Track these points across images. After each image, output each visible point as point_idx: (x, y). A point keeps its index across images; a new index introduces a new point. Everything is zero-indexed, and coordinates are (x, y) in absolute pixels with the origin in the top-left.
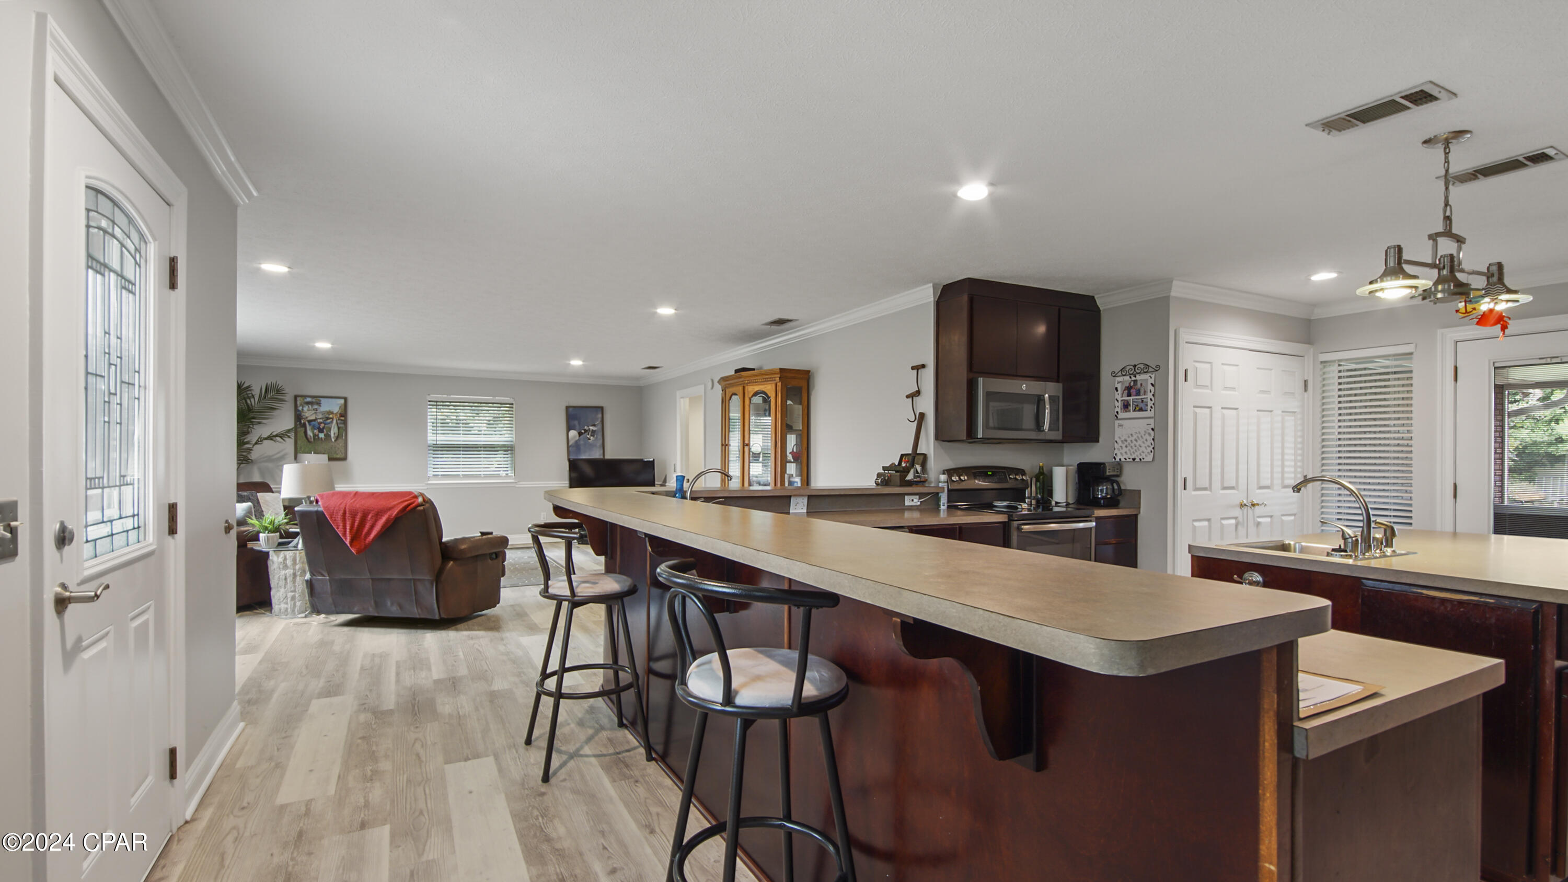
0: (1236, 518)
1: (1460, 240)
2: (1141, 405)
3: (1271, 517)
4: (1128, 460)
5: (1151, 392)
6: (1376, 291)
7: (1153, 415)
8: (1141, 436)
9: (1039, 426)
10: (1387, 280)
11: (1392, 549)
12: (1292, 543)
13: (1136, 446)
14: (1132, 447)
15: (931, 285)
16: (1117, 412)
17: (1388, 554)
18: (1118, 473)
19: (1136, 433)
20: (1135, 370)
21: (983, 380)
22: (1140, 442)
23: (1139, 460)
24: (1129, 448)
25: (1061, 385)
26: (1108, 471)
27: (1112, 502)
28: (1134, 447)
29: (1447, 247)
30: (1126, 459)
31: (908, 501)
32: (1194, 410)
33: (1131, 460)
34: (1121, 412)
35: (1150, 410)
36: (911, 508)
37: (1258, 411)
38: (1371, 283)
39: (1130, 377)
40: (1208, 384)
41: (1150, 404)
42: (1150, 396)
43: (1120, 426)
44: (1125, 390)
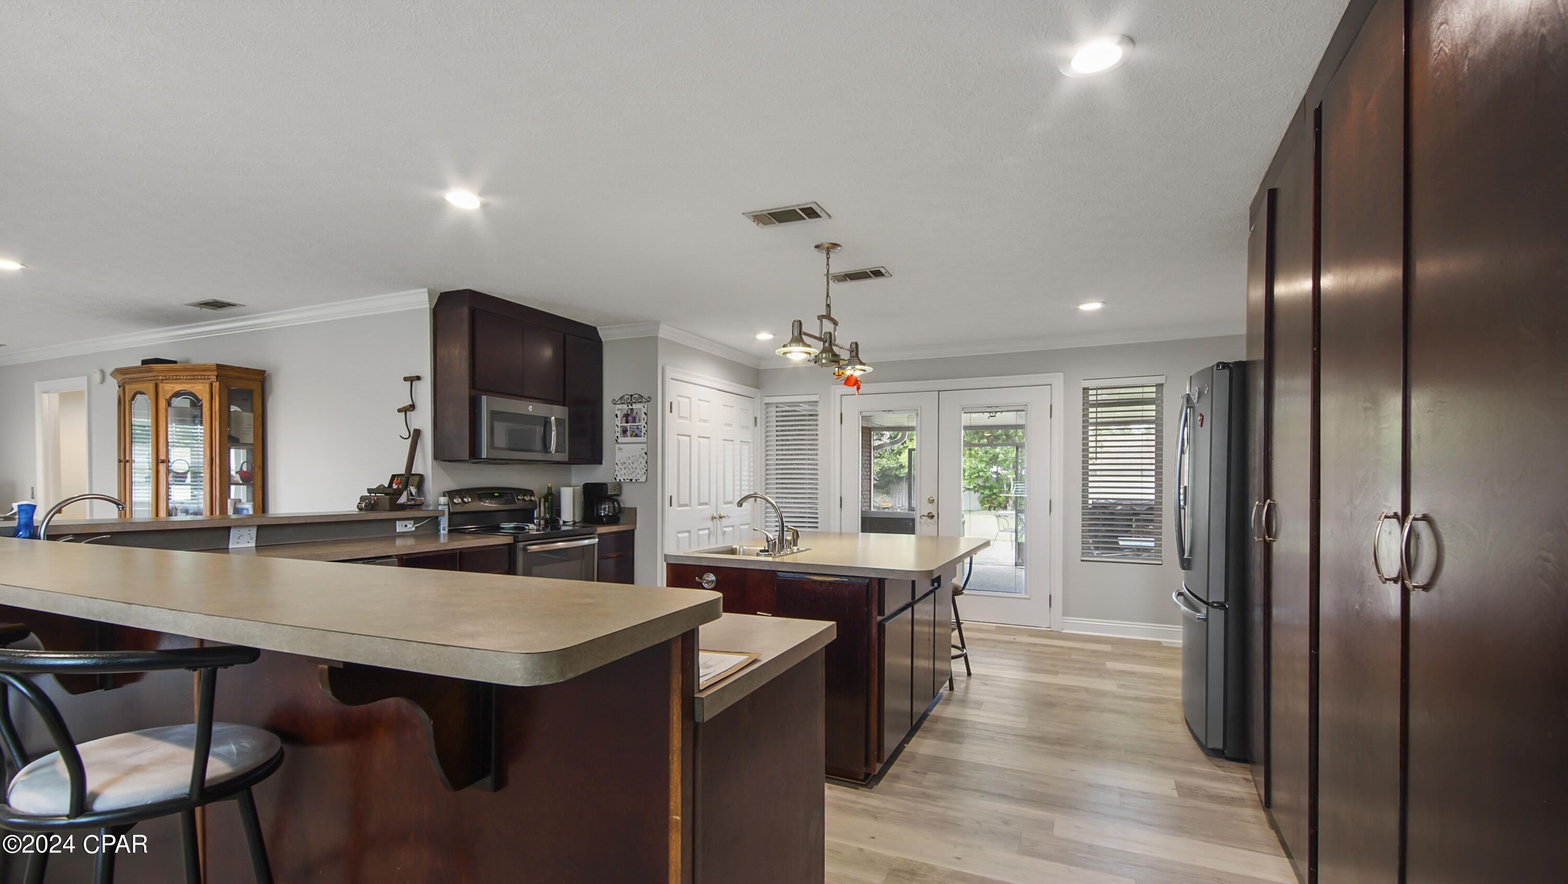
0: (708, 529)
1: (835, 323)
2: (637, 431)
3: (733, 526)
4: (626, 481)
5: (644, 420)
6: (787, 353)
7: (645, 441)
8: (637, 460)
9: (546, 448)
10: (793, 346)
11: (797, 547)
12: (738, 547)
13: (632, 468)
14: (629, 469)
15: (426, 290)
16: (617, 437)
17: (795, 551)
18: (618, 493)
19: (633, 456)
20: (632, 399)
21: (487, 398)
22: (636, 465)
23: (635, 481)
24: (627, 469)
25: (566, 409)
26: (609, 490)
27: (613, 519)
28: (631, 469)
29: (828, 326)
30: (624, 480)
31: (400, 527)
32: (677, 438)
33: (629, 481)
34: (621, 437)
35: (644, 436)
36: (403, 535)
37: (724, 440)
38: (784, 346)
39: (628, 406)
40: (689, 416)
41: (644, 430)
42: (643, 423)
43: (620, 449)
44: (623, 417)
